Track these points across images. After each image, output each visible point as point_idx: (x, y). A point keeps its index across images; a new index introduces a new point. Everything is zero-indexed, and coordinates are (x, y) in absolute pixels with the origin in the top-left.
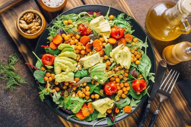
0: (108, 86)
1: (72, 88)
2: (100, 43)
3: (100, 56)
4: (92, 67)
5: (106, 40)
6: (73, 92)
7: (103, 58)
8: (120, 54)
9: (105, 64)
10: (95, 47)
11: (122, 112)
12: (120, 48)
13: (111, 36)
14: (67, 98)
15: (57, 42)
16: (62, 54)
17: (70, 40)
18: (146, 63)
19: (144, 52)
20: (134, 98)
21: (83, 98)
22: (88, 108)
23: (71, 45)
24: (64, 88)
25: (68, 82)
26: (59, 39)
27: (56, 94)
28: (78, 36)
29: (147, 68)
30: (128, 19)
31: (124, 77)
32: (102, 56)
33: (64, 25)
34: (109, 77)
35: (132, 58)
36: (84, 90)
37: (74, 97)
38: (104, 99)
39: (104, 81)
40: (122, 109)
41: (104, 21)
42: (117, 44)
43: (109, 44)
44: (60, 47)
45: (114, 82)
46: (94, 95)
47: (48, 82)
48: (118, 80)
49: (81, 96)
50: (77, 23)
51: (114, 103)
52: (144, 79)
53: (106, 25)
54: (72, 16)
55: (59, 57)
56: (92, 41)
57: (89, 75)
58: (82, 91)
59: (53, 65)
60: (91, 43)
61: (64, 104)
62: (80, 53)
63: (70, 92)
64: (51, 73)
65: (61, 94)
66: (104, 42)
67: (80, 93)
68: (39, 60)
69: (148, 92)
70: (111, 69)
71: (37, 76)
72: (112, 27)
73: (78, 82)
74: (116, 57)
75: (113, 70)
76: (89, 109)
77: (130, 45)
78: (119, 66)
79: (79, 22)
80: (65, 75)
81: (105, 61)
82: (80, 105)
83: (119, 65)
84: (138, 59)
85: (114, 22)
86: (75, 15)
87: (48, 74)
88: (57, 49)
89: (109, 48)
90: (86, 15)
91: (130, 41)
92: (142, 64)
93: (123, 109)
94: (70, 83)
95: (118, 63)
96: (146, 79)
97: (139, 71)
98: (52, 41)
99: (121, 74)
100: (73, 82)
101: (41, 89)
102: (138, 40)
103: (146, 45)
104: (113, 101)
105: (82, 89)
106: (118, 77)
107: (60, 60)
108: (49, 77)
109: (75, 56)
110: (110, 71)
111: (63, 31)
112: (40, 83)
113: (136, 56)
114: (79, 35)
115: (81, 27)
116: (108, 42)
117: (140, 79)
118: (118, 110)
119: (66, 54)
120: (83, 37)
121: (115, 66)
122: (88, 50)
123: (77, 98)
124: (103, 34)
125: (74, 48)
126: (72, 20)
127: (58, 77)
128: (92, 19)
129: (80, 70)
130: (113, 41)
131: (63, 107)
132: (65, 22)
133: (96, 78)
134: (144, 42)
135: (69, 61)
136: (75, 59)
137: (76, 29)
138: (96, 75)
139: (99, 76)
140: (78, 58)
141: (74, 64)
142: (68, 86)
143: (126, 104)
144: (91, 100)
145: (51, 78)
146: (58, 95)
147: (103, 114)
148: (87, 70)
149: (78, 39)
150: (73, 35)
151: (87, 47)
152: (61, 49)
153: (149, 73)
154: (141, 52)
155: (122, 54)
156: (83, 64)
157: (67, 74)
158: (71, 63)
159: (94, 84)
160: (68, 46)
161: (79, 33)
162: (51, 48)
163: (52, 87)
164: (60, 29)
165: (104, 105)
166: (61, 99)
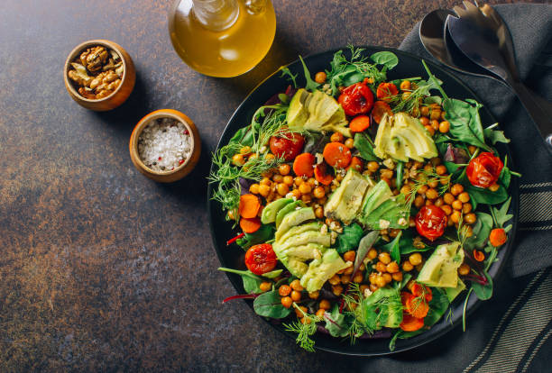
0: (422, 222)
1: (352, 281)
2: (340, 148)
3: (358, 174)
4: (360, 207)
5: (346, 132)
6: (362, 287)
7: (367, 174)
8: (395, 138)
9: (382, 181)
10: (334, 164)
11: (490, 253)
12: (386, 126)
13: (350, 118)
14: (359, 309)
15: (251, 212)
16: (280, 229)
17: (274, 190)
18: (463, 115)
19: (442, 97)
20: (493, 206)
21: (391, 284)
22: (417, 296)
23: (284, 197)
24: (337, 293)
25: (337, 274)
26: (252, 202)
27: (330, 317)
28: (284, 168)
29: (473, 123)
30: (358, 56)
31: (438, 179)
32: (362, 170)
33: (239, 168)
34: (411, 201)
35: (427, 128)
36: (380, 267)
37: (372, 296)
38: (435, 253)
39: (405, 218)
40: (487, 245)
41: (312, 96)
42: (373, 120)
43: (357, 136)
44: (266, 217)
45: (428, 203)
46: (408, 260)
47: (295, 305)
48: (431, 194)
49: (382, 284)
50: (260, 143)
51: (459, 247)
52: (481, 150)
53: (322, 100)
54: (240, 136)
55: (279, 239)
56: (320, 158)
57: (365, 230)
58: (378, 273)
59: (279, 265)
60: (320, 161)
61: (362, 324)
62: (314, 200)
63: (356, 292)
64: (287, 283)
65: (340, 311)
66: (344, 139)
67: (377, 279)
68: (245, 275)
69: (511, 169)
70: (403, 182)
71: (263, 310)
72: (337, 98)
73: (357, 261)
74: (393, 150)
75: (406, 182)
76: (420, 297)
77: (402, 104)
78: (413, 165)
79: (265, 138)
80: (318, 266)
81: (376, 177)
82: (394, 303)
83: (412, 161)
84: (440, 120)
85: (333, 82)
86: (244, 130)
87: (284, 289)
88: (262, 227)
89: (365, 142)
90: (266, 111)
91: (394, 97)
92: (455, 124)
93: (489, 243)
94: (339, 275)
95: (407, 161)
96: (486, 147)
97: (460, 143)
98: (241, 217)
99: (430, 177)
100: (345, 267)
101: (294, 330)
102: (411, 82)
103: (435, 83)
104: (456, 244)
105: (374, 267)
106: (428, 187)
107: (287, 244)
108: (289, 295)
109: (308, 212)
110: (403, 189)
111: (247, 180)
112: (282, 320)
113: (431, 117)
114: (283, 163)
115: (276, 145)
116: (354, 134)
117: (476, 157)
118: (480, 253)
119: (289, 221)
120: (296, 161)
121: (406, 171)
122: (326, 182)
123: (379, 294)
124: (330, 125)
125: (295, 198)
126: (246, 144)
127: (308, 280)
128: (285, 112)
129: (343, 233)
130: (361, 123)
131: (365, 333)
132: (237, 158)
133: (384, 224)
134: (426, 78)
135: (304, 231)
136: (314, 217)
137: (268, 158)
138: (381, 217)
139: (391, 215)
140: (319, 211)
141: (319, 230)
142: (341, 284)
143: (486, 229)
144: (410, 276)
145: (294, 294)
146: (337, 316)
147: (455, 286)
148: (355, 221)
149: (288, 175)
150: (272, 173)
151: (319, 175)
152: (271, 220)
153: (484, 132)
154: (434, 102)
155: (399, 137)
156: (337, 217)
157: (322, 262)
158: (313, 233)
159: (392, 239)
160: (281, 204)
161: (282, 159)
162: (248, 233)
163: (311, 310)
164: (237, 182)
165: (442, 265)
166: (348, 320)
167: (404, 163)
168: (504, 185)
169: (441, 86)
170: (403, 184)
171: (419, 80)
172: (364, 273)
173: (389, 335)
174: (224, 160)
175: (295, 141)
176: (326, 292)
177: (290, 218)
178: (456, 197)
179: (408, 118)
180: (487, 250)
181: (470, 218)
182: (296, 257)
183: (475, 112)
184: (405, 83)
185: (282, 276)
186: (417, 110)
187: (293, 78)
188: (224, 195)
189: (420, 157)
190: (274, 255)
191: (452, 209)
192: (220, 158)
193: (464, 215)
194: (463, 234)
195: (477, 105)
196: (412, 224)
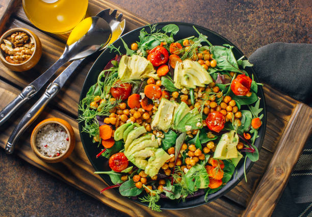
0: (211, 123)
1: (176, 165)
2: (154, 87)
3: (167, 100)
4: (172, 121)
5: (156, 76)
6: (182, 168)
8: (186, 75)
9: (182, 102)
10: (152, 97)
11: (253, 133)
12: (179, 69)
13: (157, 68)
14: (183, 181)
15: (107, 136)
16: (127, 142)
17: (119, 119)
18: (223, 55)
19: (209, 46)
20: (250, 105)
21: (199, 162)
22: (215, 167)
23: (125, 122)
24: (168, 173)
26: (107, 129)
27: (167, 189)
28: (123, 105)
29: (230, 59)
30: (154, 29)
31: (216, 95)
32: (169, 98)
33: (95, 110)
34: (202, 111)
35: (204, 66)
36: (191, 154)
37: (188, 172)
38: (221, 139)
39: (200, 122)
40: (251, 129)
41: (131, 59)
42: (171, 67)
43: (163, 78)
44: (117, 137)
45: (212, 110)
46: (206, 147)
47: (144, 186)
48: (213, 105)
49: (193, 164)
50: (105, 92)
51: (235, 133)
52: (238, 74)
53: (138, 61)
54: (92, 90)
55: (127, 149)
56: (143, 95)
57: (178, 133)
58: (190, 157)
59: (130, 164)
60: (143, 97)
62: (144, 121)
63: (179, 171)
64: (137, 174)
65: (172, 184)
66: (156, 81)
67: (191, 161)
68: (111, 174)
69: (257, 82)
70: (195, 100)
71: (126, 193)
72: (146, 57)
73: (176, 152)
74: (185, 83)
75: (197, 100)
76: (217, 167)
77: (186, 54)
78: (199, 89)
79: (108, 89)
80: (153, 160)
82: (203, 174)
83: (198, 87)
84: (210, 60)
86: (94, 86)
87: (136, 177)
88: (116, 143)
89: (168, 81)
90: (106, 73)
91: (181, 50)
92: (220, 60)
93: (252, 127)
94: (167, 163)
95: (195, 88)
96: (239, 72)
97: (224, 71)
98: (102, 140)
99: (211, 95)
100: (170, 158)
101: (146, 201)
102: (189, 40)
103: (204, 38)
105: (187, 154)
106: (211, 101)
107: (133, 151)
108: (140, 181)
109: (142, 129)
110: (196, 104)
111: (101, 116)
112: (138, 196)
113: (205, 59)
115: (115, 92)
116: (160, 77)
118: (248, 134)
119: (131, 137)
120: (129, 99)
121: (195, 94)
122: (149, 109)
123: (193, 170)
124: (145, 74)
125: (132, 123)
128: (117, 71)
129: (164, 138)
130: (164, 70)
131: (189, 195)
132: (93, 104)
133: (188, 128)
134: (197, 36)
135: (142, 141)
136: (146, 132)
137: (112, 101)
138: (186, 124)
139: (191, 122)
140: (148, 127)
141: (150, 139)
142: (169, 168)
143: (249, 120)
144: (209, 156)
145: (143, 180)
146: (170, 188)
147: (237, 157)
148: (171, 129)
149: (125, 109)
150: (116, 110)
151: (144, 106)
152: (120, 138)
153: (237, 62)
154: (205, 50)
155: (188, 74)
156: (160, 129)
157: (155, 158)
158: (147, 141)
159: (194, 136)
160: (125, 127)
161: (120, 100)
162: (108, 149)
163: (154, 187)
164: (96, 119)
165: (227, 146)
166: (177, 188)
167: (193, 89)
168: (255, 92)
169: (207, 39)
170: (195, 102)
171: (193, 38)
172: (181, 159)
173: (203, 193)
174: (85, 107)
175: (126, 88)
176: (161, 175)
177: (132, 135)
178: (228, 104)
179: (191, 62)
180: (251, 132)
181: (238, 115)
182: (139, 157)
183: (230, 52)
184: (185, 41)
185: (133, 170)
186: (195, 56)
187: (118, 50)
188: (89, 128)
189: (202, 84)
190: (126, 159)
191: (227, 111)
192: (83, 106)
193: (234, 114)
194: (236, 125)
195: (230, 47)
196: (205, 125)
